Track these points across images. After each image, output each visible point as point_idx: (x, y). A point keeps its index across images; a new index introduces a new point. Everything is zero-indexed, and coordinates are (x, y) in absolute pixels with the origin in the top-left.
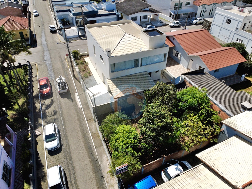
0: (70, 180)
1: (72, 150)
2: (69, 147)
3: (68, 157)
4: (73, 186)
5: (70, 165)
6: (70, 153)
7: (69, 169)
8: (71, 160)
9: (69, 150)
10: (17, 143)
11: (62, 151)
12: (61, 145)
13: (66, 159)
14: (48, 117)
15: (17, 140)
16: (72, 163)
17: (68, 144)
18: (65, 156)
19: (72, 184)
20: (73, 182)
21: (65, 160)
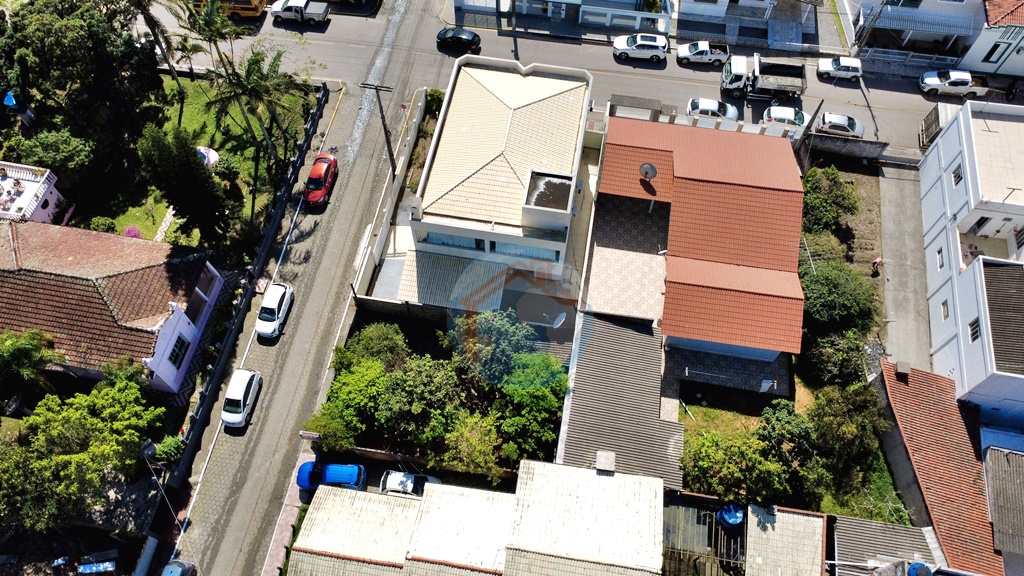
0: (263, 400)
1: (292, 353)
2: (291, 343)
3: (280, 361)
4: (261, 411)
5: (275, 376)
6: (286, 355)
7: (270, 382)
8: (281, 368)
9: (289, 349)
10: (219, 295)
11: (277, 345)
12: (281, 333)
13: (276, 363)
14: (289, 263)
15: (222, 290)
16: (281, 374)
17: (292, 337)
18: (277, 356)
19: (262, 408)
20: (264, 406)
21: (273, 364)
